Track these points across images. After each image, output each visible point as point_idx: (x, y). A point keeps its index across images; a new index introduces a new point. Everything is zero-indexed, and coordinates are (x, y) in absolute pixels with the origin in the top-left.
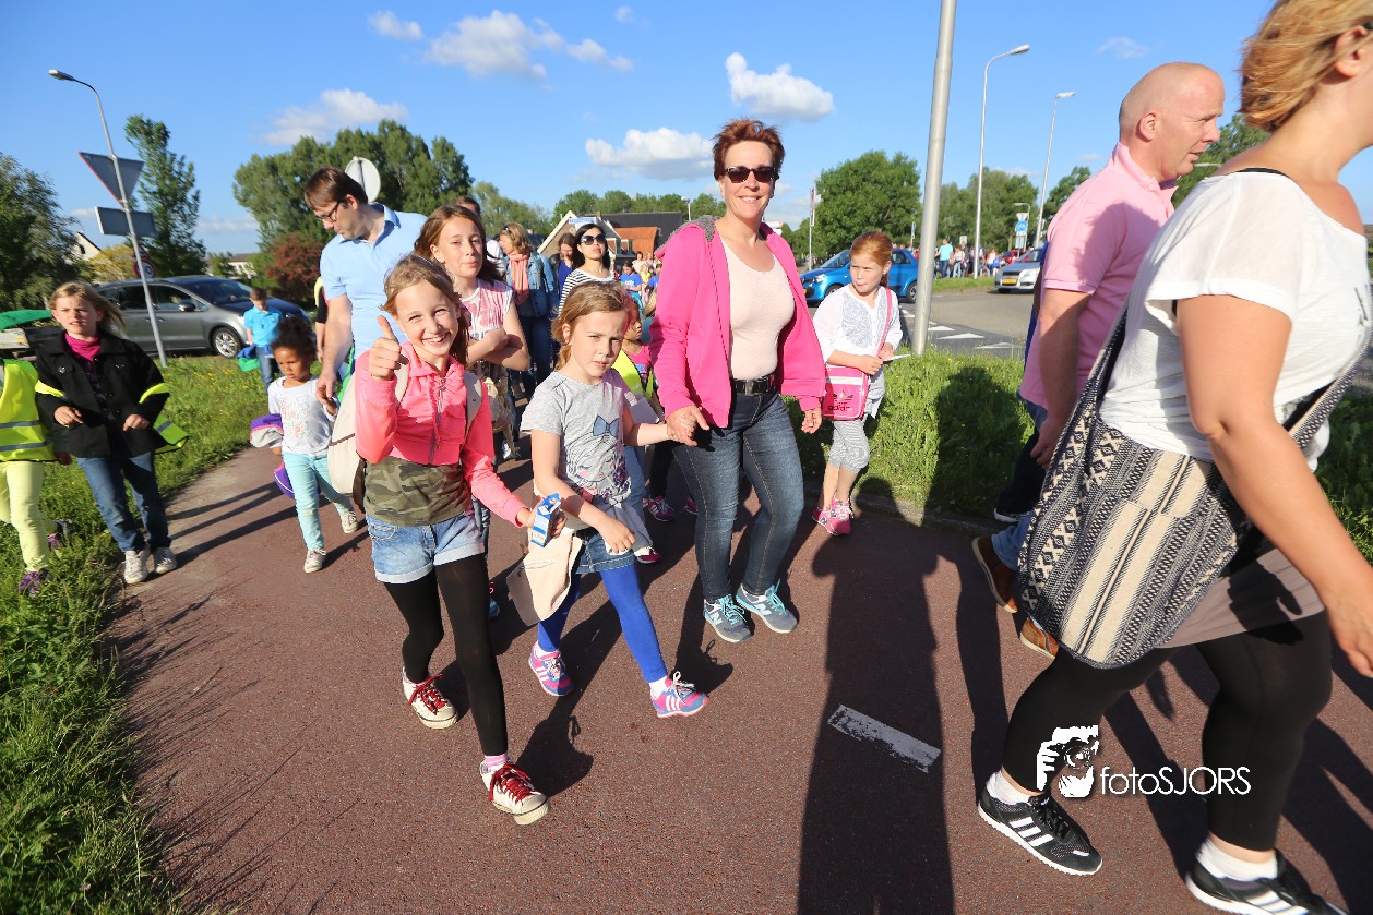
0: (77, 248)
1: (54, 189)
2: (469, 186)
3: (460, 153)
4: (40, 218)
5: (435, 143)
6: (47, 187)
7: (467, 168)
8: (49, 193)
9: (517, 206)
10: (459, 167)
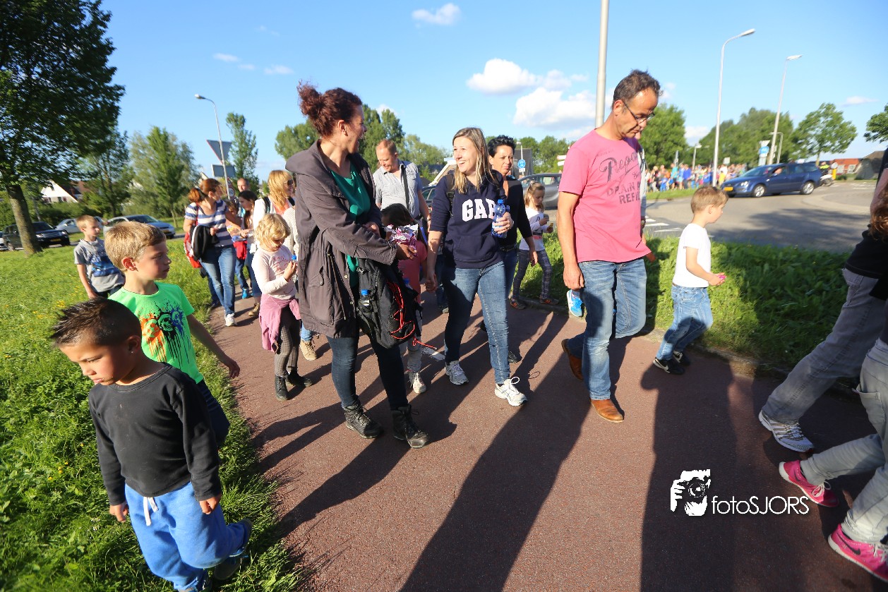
0: (200, 180)
1: (193, 150)
2: (401, 137)
3: (397, 118)
4: (186, 166)
5: (383, 114)
6: (190, 149)
7: (401, 127)
8: (191, 152)
9: (431, 148)
10: (396, 125)
